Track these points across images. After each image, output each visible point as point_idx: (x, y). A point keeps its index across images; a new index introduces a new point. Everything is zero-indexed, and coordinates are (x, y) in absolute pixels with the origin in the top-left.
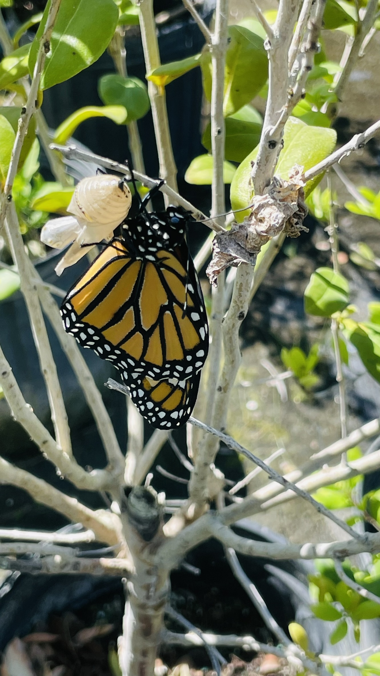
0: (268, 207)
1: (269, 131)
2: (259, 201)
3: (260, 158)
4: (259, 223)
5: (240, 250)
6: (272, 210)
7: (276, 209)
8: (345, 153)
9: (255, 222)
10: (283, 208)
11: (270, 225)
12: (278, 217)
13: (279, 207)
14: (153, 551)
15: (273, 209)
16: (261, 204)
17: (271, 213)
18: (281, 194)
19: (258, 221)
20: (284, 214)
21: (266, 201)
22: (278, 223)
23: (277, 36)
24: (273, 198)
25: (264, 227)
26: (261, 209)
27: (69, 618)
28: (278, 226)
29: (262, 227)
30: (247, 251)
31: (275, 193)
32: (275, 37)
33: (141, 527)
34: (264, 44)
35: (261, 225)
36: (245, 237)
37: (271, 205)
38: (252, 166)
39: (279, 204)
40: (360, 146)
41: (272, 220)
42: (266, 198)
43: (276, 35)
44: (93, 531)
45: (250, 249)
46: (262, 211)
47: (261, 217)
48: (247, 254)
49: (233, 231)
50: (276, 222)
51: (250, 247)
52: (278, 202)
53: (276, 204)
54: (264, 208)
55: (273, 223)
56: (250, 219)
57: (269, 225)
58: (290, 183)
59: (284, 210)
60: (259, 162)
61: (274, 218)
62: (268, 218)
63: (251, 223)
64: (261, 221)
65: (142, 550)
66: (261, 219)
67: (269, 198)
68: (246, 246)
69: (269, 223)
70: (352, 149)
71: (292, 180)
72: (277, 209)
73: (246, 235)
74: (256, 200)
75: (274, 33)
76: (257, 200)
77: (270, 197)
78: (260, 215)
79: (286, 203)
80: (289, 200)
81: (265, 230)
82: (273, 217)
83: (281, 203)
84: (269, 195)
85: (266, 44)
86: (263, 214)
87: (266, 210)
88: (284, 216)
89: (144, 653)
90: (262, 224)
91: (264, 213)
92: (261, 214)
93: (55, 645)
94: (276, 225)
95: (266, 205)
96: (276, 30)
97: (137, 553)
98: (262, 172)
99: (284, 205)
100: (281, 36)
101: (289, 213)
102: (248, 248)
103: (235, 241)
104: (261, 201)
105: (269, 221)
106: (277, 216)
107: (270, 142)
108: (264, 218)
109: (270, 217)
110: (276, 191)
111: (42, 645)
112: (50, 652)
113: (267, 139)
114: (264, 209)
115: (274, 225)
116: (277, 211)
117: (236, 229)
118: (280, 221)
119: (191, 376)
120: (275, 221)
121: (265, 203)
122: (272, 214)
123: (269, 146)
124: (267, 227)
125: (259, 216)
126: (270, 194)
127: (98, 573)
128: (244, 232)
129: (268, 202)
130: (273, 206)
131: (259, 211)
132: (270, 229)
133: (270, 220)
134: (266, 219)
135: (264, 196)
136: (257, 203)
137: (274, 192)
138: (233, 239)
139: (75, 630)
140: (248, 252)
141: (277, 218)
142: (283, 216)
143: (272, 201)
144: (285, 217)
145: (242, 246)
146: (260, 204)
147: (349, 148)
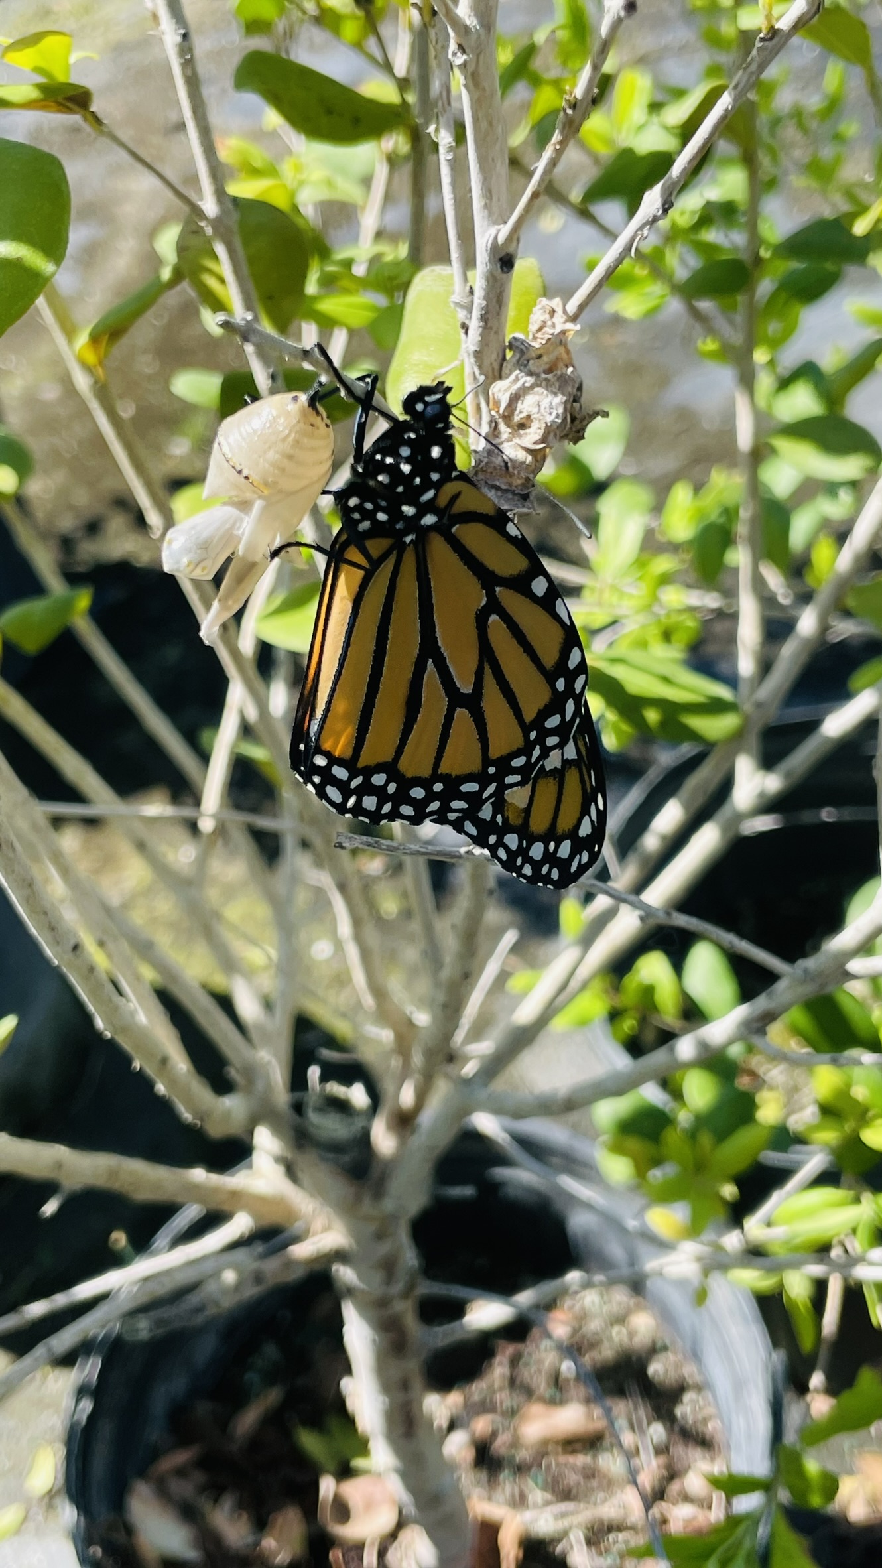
0: (528, 393)
1: (496, 238)
2: (506, 390)
3: (485, 303)
4: (522, 432)
5: (502, 496)
6: (537, 398)
7: (543, 393)
8: (639, 233)
9: (510, 433)
10: (557, 385)
11: (546, 423)
12: (554, 404)
13: (548, 385)
14: (379, 1191)
15: (538, 393)
16: (513, 392)
17: (539, 402)
18: (545, 358)
19: (516, 428)
20: (563, 394)
21: (519, 384)
22: (557, 417)
23: (475, 26)
24: (530, 374)
25: (536, 433)
26: (517, 403)
27: (203, 1409)
28: (560, 421)
29: (532, 436)
30: (516, 492)
31: (531, 362)
32: (473, 30)
33: (346, 1158)
34: (450, 56)
35: (526, 434)
36: (504, 468)
37: (532, 387)
38: (466, 333)
39: (546, 380)
40: (667, 206)
41: (545, 414)
42: (517, 379)
43: (474, 24)
44: (249, 1213)
45: (520, 488)
46: (520, 406)
47: (521, 418)
48: (516, 498)
49: (479, 464)
50: (554, 414)
51: (519, 482)
52: (544, 376)
53: (539, 382)
54: (521, 398)
55: (549, 419)
56: (496, 433)
57: (544, 425)
58: (542, 339)
59: (560, 387)
60: (483, 312)
61: (548, 410)
62: (538, 413)
63: (502, 440)
64: (522, 426)
65: (358, 1199)
66: (522, 421)
67: (522, 377)
68: (510, 485)
69: (543, 422)
70: (650, 220)
71: (544, 333)
72: (545, 392)
73: (503, 464)
74: (500, 391)
75: (468, 22)
76: (503, 389)
77: (523, 374)
78: (518, 415)
79: (559, 373)
80: (561, 365)
81: (540, 437)
82: (545, 408)
83: (549, 376)
84: (521, 371)
85: (454, 54)
86: (524, 411)
87: (524, 402)
88: (565, 398)
89: (405, 1385)
90: (527, 431)
91: (526, 406)
92: (521, 412)
93: (203, 1463)
94: (557, 420)
95: (521, 393)
96: (470, 16)
97: (349, 1210)
98: (493, 332)
99: (556, 378)
100: (481, 23)
101: (570, 389)
102: (516, 486)
103: (486, 482)
104: (510, 387)
105: (542, 417)
106: (551, 403)
107: (501, 260)
108: (529, 416)
109: (539, 409)
110: (532, 359)
111: (181, 1472)
112: (199, 1477)
113: (494, 257)
114: (523, 401)
115: (553, 422)
116: (547, 395)
117: (482, 459)
118: (561, 410)
119: (578, 721)
120: (551, 414)
121: (520, 389)
122: (540, 404)
123: (501, 267)
124: (543, 431)
125: (517, 418)
126: (522, 368)
127: (296, 1275)
128: (498, 461)
129: (523, 384)
130: (536, 389)
131: (513, 407)
132: (549, 433)
133: (542, 415)
134: (532, 417)
135: (512, 377)
136: (504, 394)
137: (528, 361)
138: (482, 480)
139: (224, 1423)
140: (519, 494)
141: (553, 408)
142: (562, 398)
143: (530, 380)
144: (566, 401)
145: (503, 487)
146: (511, 394)
147: (644, 221)
